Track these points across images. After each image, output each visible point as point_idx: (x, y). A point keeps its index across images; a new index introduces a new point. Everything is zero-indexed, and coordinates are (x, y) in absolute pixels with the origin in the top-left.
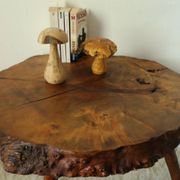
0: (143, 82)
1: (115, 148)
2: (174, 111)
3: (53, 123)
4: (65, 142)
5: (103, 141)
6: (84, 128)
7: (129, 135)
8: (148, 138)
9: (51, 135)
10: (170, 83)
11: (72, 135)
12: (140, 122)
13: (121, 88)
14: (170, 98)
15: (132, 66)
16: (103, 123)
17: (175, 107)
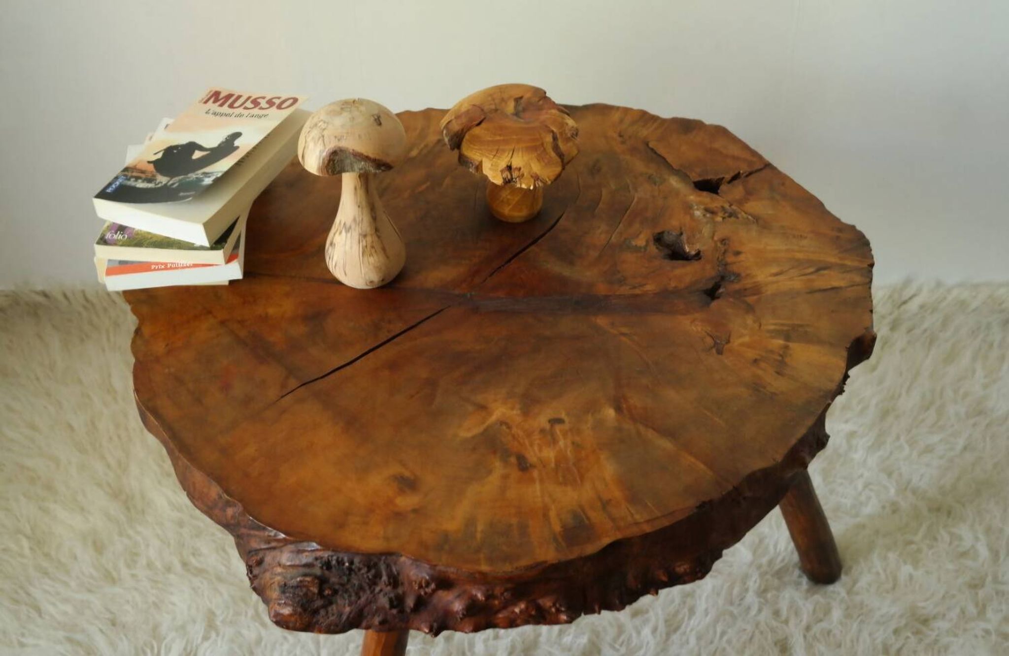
0: (676, 254)
1: (591, 549)
2: (777, 384)
3: (395, 469)
4: (446, 536)
5: (557, 528)
6: (494, 480)
7: (633, 498)
8: (691, 503)
9: (399, 516)
10: (774, 244)
11: (463, 510)
12: (666, 444)
13: (602, 289)
14: (770, 323)
15: (639, 166)
16: (549, 454)
17: (781, 366)
